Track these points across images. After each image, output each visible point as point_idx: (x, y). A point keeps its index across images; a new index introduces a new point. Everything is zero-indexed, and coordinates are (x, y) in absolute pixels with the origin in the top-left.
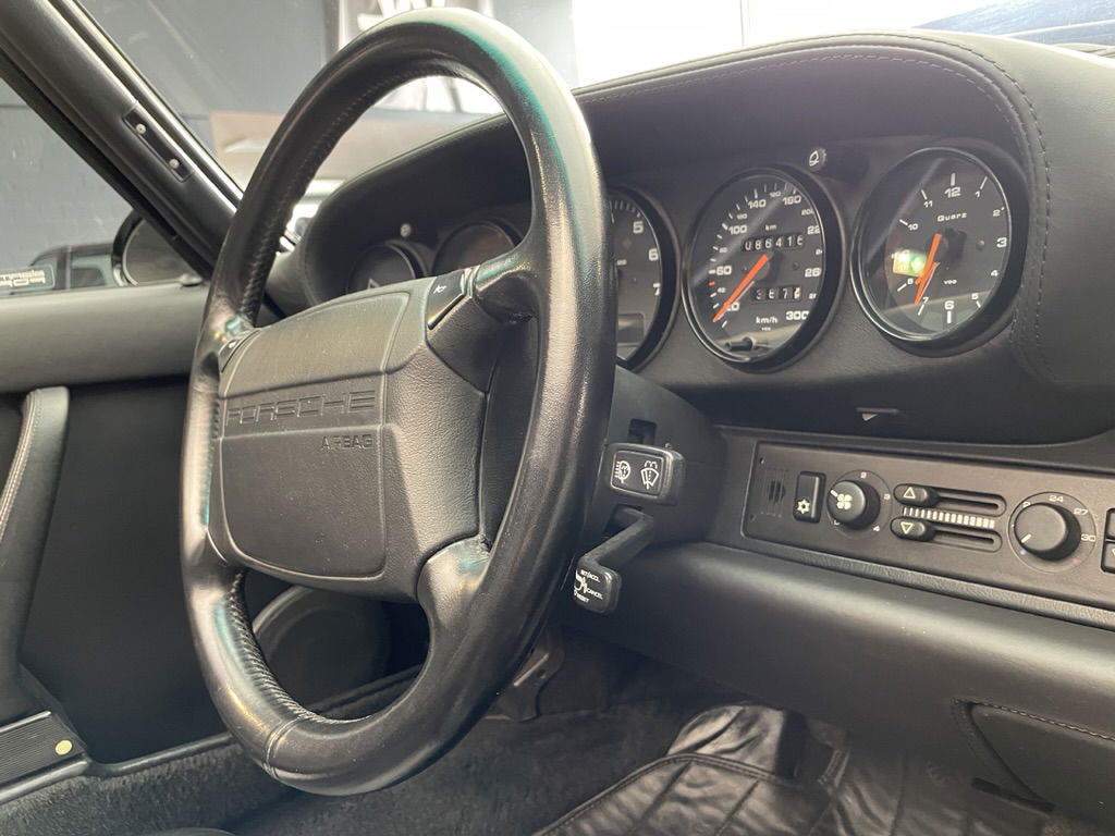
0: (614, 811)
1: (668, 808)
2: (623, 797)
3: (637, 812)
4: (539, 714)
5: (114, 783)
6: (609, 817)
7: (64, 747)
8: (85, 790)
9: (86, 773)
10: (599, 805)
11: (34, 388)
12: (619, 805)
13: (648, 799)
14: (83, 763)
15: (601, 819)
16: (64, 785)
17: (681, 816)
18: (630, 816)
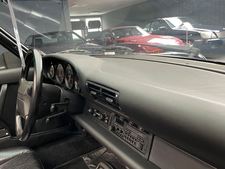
0: (98, 153)
1: (107, 153)
2: (100, 151)
3: (102, 153)
4: (87, 136)
5: (14, 139)
6: (97, 153)
7: (7, 134)
8: (10, 140)
9: (10, 138)
10: (96, 152)
11: (3, 84)
12: (99, 152)
13: (104, 151)
14: (10, 136)
15: (95, 154)
16: (7, 139)
17: (108, 154)
18: (100, 154)
